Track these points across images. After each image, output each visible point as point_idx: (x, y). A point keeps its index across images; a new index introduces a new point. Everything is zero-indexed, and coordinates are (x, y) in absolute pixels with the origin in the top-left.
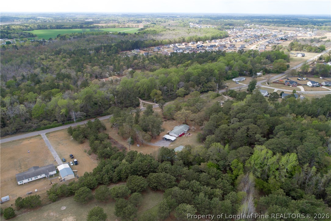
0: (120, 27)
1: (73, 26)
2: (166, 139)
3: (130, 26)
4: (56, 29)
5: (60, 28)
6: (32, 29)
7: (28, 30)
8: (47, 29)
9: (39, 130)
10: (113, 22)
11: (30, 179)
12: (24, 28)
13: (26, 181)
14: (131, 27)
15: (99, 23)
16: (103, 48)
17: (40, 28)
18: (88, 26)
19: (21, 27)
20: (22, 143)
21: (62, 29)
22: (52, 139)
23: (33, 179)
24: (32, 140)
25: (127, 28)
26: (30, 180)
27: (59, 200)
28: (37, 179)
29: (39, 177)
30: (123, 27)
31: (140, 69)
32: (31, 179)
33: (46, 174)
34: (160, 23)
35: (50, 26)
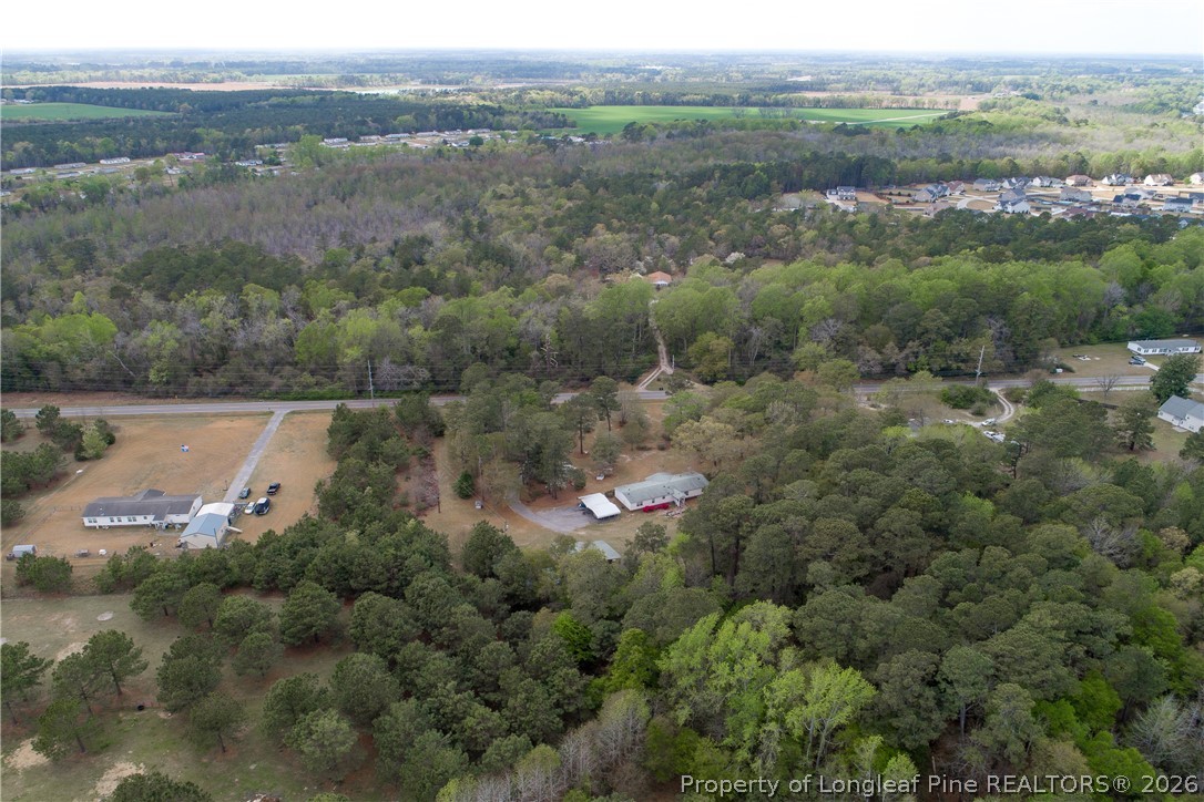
0: (885, 104)
1: (716, 97)
2: (584, 506)
3: (924, 103)
4: (660, 104)
5: (674, 103)
6: (584, 103)
7: (573, 107)
8: (631, 103)
9: (284, 400)
10: (879, 87)
11: (115, 519)
12: (565, 97)
13: (104, 521)
14: (926, 106)
15: (825, 90)
16: (717, 175)
17: (612, 100)
18: (767, 99)
19: (557, 95)
20: (210, 426)
21: (678, 104)
22: (287, 431)
23: (125, 521)
24: (237, 424)
25: (909, 108)
26: (116, 523)
27: (119, 593)
28: (133, 523)
29: (140, 520)
30: (894, 105)
31: (782, 259)
32: (120, 521)
33: (159, 517)
34: (1066, 94)
35: (644, 96)
